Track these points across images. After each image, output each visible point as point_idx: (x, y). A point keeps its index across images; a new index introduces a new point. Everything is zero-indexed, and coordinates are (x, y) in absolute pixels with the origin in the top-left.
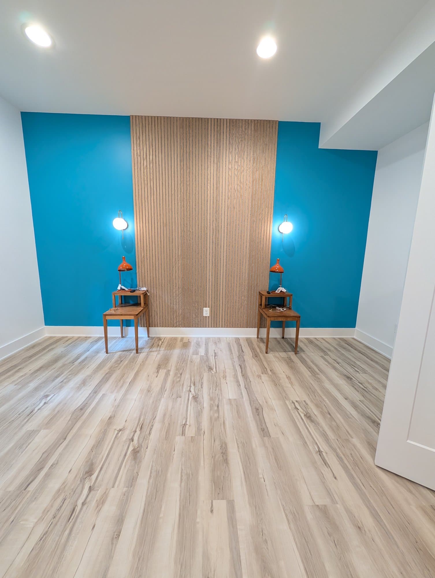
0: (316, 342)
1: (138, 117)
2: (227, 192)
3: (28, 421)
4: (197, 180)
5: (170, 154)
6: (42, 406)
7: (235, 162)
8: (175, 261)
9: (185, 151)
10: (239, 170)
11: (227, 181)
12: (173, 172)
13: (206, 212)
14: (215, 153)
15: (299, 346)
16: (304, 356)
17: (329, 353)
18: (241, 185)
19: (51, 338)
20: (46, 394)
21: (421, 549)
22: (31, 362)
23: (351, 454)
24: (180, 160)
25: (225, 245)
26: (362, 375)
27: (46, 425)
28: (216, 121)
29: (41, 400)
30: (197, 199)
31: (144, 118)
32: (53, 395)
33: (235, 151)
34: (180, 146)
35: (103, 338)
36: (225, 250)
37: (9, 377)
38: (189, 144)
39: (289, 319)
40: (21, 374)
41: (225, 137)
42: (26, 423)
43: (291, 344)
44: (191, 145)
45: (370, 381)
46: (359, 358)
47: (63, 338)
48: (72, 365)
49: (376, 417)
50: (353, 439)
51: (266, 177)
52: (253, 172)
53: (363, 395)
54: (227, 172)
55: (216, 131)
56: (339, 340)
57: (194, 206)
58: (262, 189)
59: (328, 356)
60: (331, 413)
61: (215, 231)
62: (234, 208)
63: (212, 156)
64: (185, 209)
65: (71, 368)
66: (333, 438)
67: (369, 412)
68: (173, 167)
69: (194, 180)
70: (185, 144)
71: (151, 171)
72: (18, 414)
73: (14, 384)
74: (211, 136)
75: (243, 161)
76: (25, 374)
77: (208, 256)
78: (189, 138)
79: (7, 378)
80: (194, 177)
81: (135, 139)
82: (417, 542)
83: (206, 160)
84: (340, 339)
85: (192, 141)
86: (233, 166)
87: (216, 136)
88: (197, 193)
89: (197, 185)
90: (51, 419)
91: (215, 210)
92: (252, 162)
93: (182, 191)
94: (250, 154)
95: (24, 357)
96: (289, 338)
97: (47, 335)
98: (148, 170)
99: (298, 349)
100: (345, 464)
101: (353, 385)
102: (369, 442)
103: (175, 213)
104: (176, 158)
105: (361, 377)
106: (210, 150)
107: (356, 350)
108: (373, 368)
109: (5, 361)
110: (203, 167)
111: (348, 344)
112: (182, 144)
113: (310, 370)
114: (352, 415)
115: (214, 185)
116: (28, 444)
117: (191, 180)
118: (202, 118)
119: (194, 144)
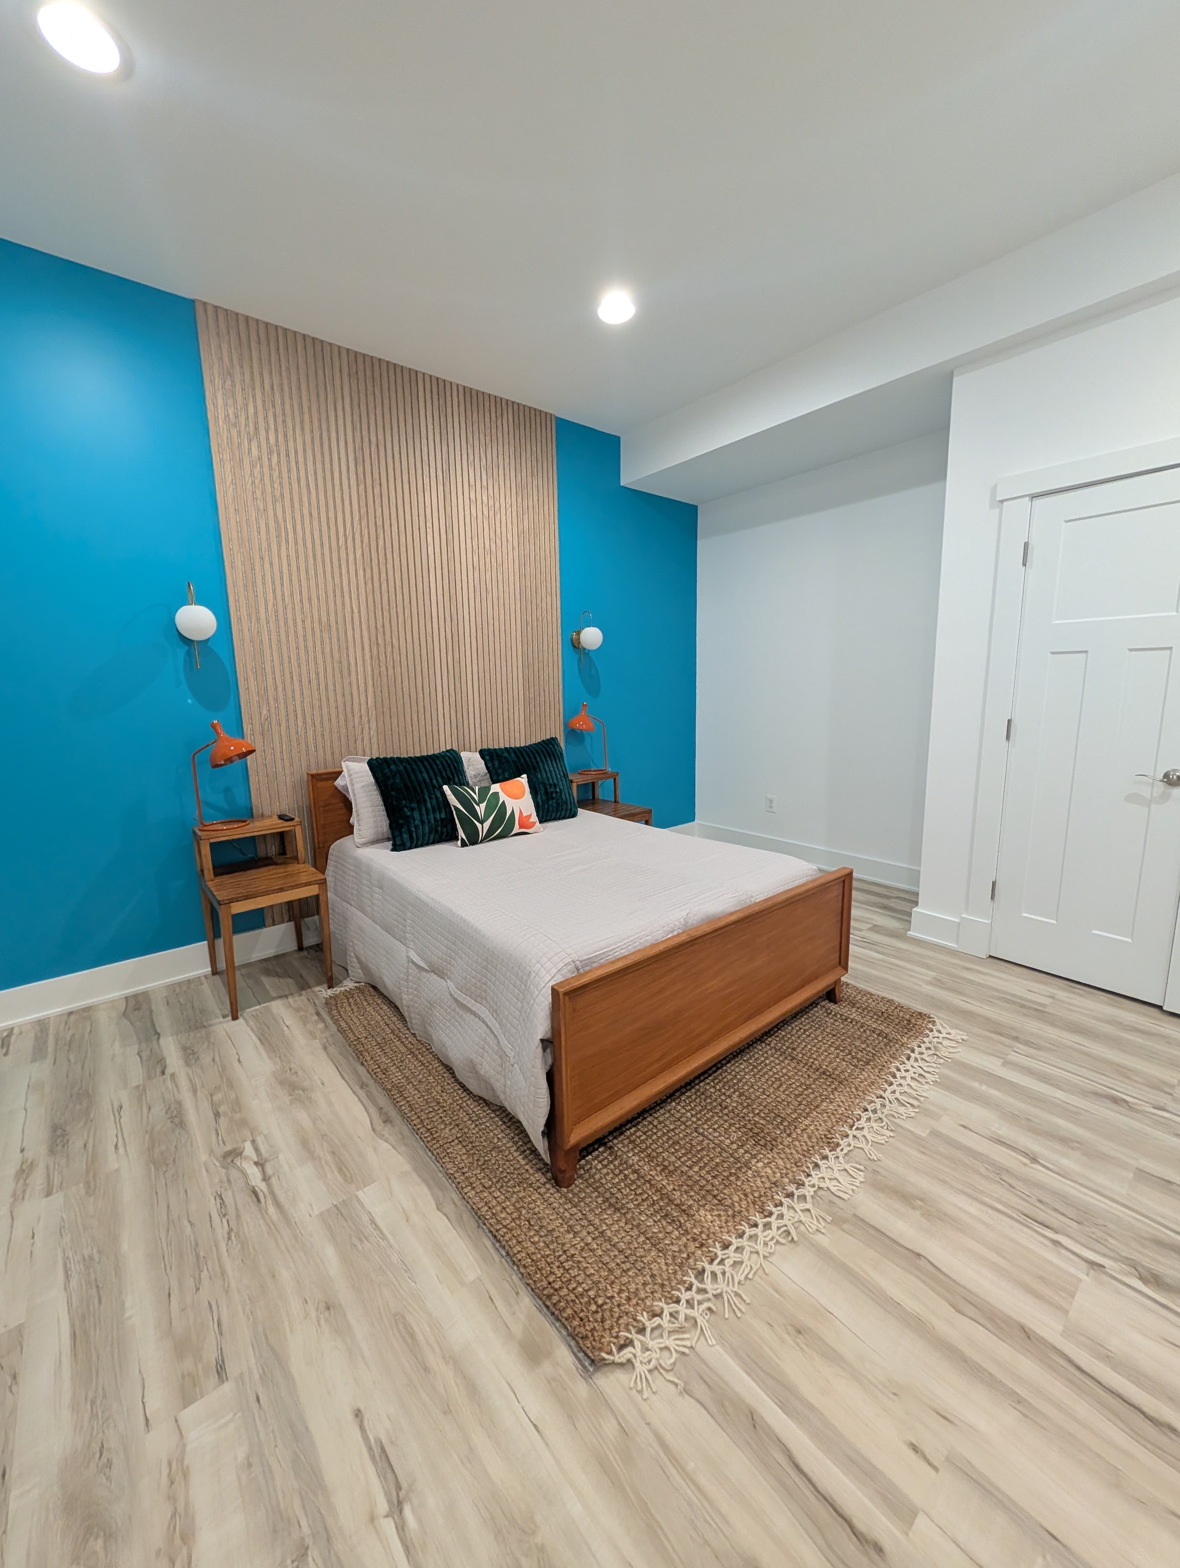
1: (222, 313)
2: (469, 554)
8: (360, 723)
9: (365, 439)
10: (492, 506)
11: (468, 528)
12: (337, 488)
13: (427, 598)
24: (355, 459)
30: (404, 562)
31: (242, 320)
33: (480, 461)
38: (376, 423)
58: (537, 554)
62: (488, 591)
63: (433, 465)
64: (376, 587)
68: (336, 475)
70: (364, 420)
74: (426, 414)
75: (496, 488)
78: (375, 407)
80: (393, 509)
86: (478, 496)
87: (436, 420)
93: (366, 540)
98: (266, 470)
106: (425, 449)
110: (413, 488)
115: (442, 536)
119: (387, 426)
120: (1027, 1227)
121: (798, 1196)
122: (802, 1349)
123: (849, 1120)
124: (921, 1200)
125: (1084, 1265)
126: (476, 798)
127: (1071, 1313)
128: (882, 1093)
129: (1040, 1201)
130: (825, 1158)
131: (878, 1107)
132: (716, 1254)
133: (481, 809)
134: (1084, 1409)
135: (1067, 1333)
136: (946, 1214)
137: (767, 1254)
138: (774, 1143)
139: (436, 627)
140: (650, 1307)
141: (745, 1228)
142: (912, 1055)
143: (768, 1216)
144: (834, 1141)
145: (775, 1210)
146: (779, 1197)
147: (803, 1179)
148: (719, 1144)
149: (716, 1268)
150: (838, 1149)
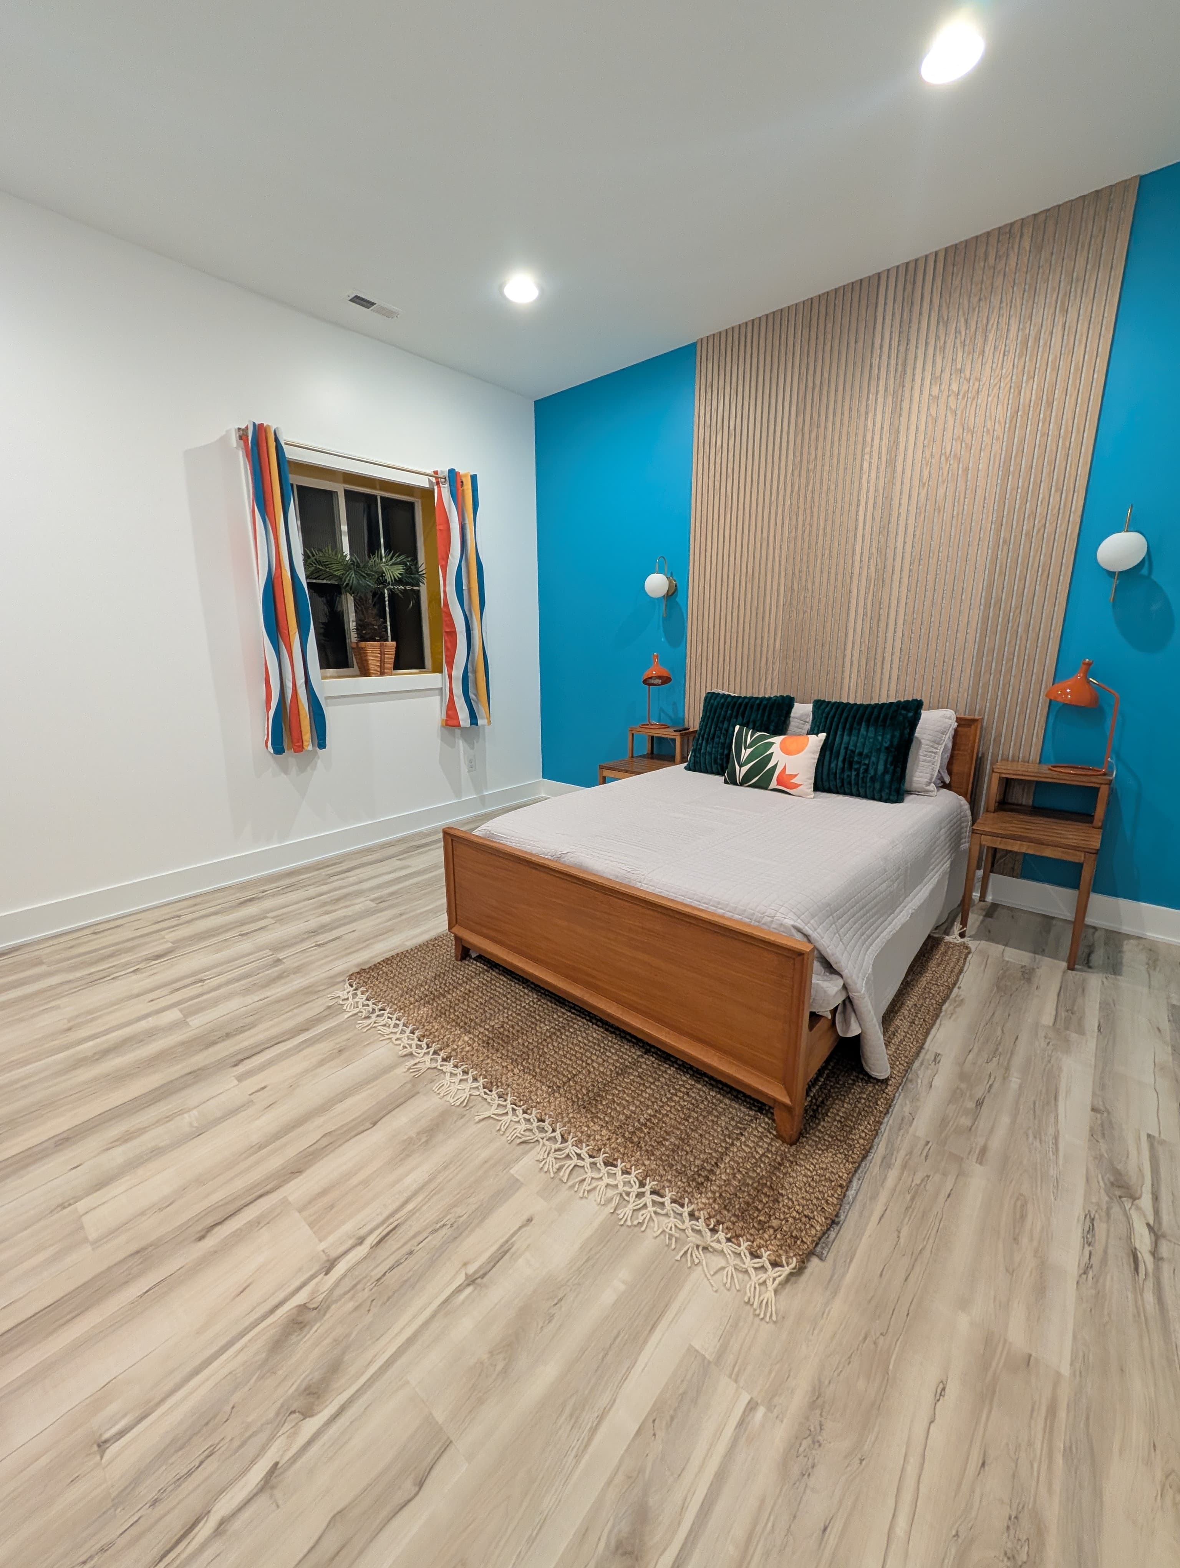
1: (712, 338)
7: (956, 371)
8: (766, 664)
10: (966, 392)
11: (921, 436)
12: (777, 447)
18: (969, 436)
23: (928, 1176)
33: (957, 337)
38: (823, 362)
44: (827, 365)
49: (1149, 1183)
50: (977, 1165)
54: (924, 409)
64: (798, 534)
66: (919, 1135)
68: (778, 434)
69: (828, 454)
70: (812, 366)
71: (731, 455)
75: (980, 363)
80: (828, 447)
81: (702, 390)
86: (945, 387)
92: (1014, 353)
94: (1010, 331)
97: (543, 794)
103: (774, 548)
115: (882, 458)
119: (835, 359)
120: (383, 1222)
121: (437, 1059)
123: (522, 1103)
125: (334, 1254)
126: (749, 741)
127: (297, 1214)
128: (571, 1142)
129: (411, 1253)
130: (475, 1080)
131: (550, 1135)
132: (394, 1015)
133: (745, 753)
134: (240, 1184)
135: (285, 1202)
136: (408, 1156)
137: (393, 1040)
138: (490, 1047)
139: (857, 564)
140: (367, 991)
141: (411, 1027)
142: (667, 1200)
143: (419, 1040)
144: (494, 1088)
145: (424, 1044)
146: (434, 1047)
147: (452, 1061)
148: (490, 1019)
149: (386, 1015)
150: (487, 1091)
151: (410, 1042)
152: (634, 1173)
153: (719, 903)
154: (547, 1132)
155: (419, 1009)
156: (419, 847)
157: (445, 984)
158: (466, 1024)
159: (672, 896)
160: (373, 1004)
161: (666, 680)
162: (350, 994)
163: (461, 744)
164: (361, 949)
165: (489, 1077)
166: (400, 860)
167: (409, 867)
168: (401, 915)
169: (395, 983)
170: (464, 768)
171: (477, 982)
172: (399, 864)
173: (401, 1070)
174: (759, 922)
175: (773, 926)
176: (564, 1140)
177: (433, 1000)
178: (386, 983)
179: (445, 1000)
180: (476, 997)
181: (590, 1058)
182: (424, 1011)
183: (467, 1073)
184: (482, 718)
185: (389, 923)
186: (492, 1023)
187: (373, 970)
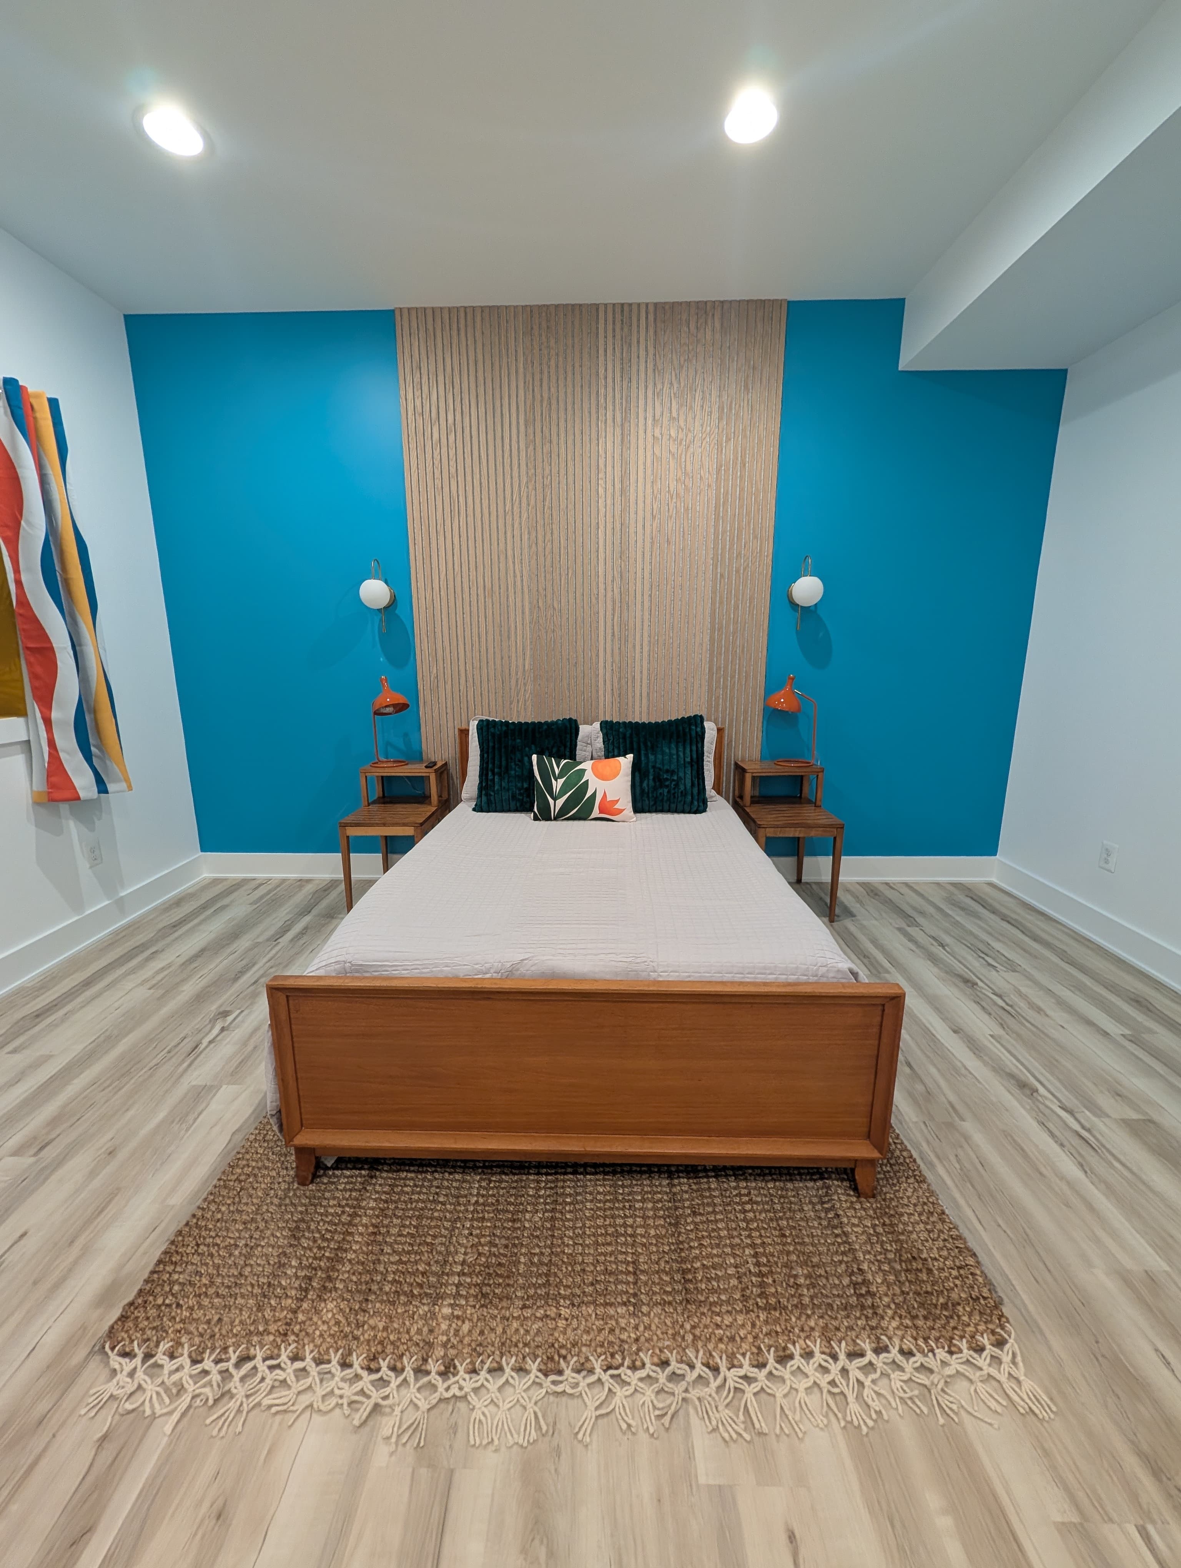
0: (889, 893)
1: (414, 313)
2: (648, 501)
3: (190, 1065)
4: (571, 470)
5: (498, 404)
6: (217, 1036)
7: (672, 419)
8: (517, 685)
9: (538, 396)
10: (682, 440)
11: (649, 471)
12: (507, 455)
13: (594, 556)
14: (618, 396)
15: (842, 903)
16: (852, 928)
17: (920, 920)
18: (687, 479)
19: (215, 882)
20: (222, 1010)
21: (1103, 1356)
22: (176, 939)
23: (956, 1156)
24: (526, 421)
25: (645, 643)
26: (1005, 975)
27: (232, 1075)
28: (618, 310)
29: (213, 1021)
30: (571, 520)
31: (429, 313)
32: (238, 1011)
33: (670, 388)
34: (525, 383)
35: (341, 881)
36: (645, 654)
37: (133, 971)
38: (549, 377)
39: (813, 833)
40: (157, 964)
41: (642, 353)
42: (186, 1070)
43: (821, 899)
44: (553, 380)
45: (1024, 990)
46: (1001, 935)
47: (245, 881)
48: (275, 945)
49: (1028, 1075)
50: (963, 1123)
51: (753, 455)
52: (719, 444)
53: (1001, 1025)
54: (649, 447)
55: (618, 337)
56: (952, 889)
57: (562, 542)
58: (742, 490)
59: (917, 929)
60: (912, 1064)
61: (618, 604)
62: (668, 542)
63: (610, 407)
64: (540, 549)
65: (274, 952)
66: (915, 1119)
67: (1015, 1065)
68: (507, 441)
69: (563, 472)
70: (537, 377)
71: (452, 452)
72: (166, 1050)
73: (148, 987)
74: (606, 351)
75: (690, 416)
76: (169, 965)
77: (601, 671)
78: (549, 359)
79: (129, 974)
80: (563, 465)
81: (408, 370)
82: (1097, 1342)
83: (594, 416)
84: (954, 884)
85: (557, 366)
86: (664, 431)
87: (618, 354)
88: (571, 506)
89: (571, 486)
90: (240, 1063)
91: (617, 549)
92: (715, 415)
93: (532, 502)
94: (710, 394)
95: (161, 926)
96: (815, 883)
97: (206, 874)
98: (444, 449)
99: (837, 911)
100: (940, 1176)
101: (978, 999)
102: (1004, 1131)
103: (514, 563)
104: (514, 415)
105: (1001, 979)
106: (603, 390)
107: (994, 913)
108: (1036, 957)
109: (117, 935)
110: (586, 438)
111: (972, 898)
112: (529, 378)
113: (866, 961)
114: (966, 1069)
115: (616, 486)
116: (196, 1113)
117: (555, 471)
118: (580, 305)
119: (561, 377)
121: (430, 1382)
122: (195, 1534)
123: (618, 1357)
124: (551, 1554)
126: (557, 771)
128: (723, 1365)
130: (521, 1371)
131: (691, 1376)
132: (279, 1356)
133: (557, 785)
137: (315, 1406)
138: (496, 1301)
139: (602, 586)
140: (179, 1344)
141: (335, 1358)
142: (870, 1356)
143: (370, 1370)
144: (562, 1363)
145: (385, 1371)
146: (408, 1363)
147: (461, 1369)
148: (449, 1253)
149: (262, 1368)
150: (553, 1377)
151: (359, 1386)
152: (817, 1350)
153: (765, 968)
154: (683, 1376)
155: (318, 1312)
156: (39, 1015)
157: (323, 1238)
158: (421, 1286)
159: (707, 977)
160: (217, 1362)
161: (401, 707)
162: (140, 1374)
163: (72, 827)
164: (76, 1263)
165: (539, 1352)
166: (14, 1051)
167: (47, 1058)
168: (111, 1153)
169: (222, 1290)
170: (83, 864)
171: (372, 1204)
172: (20, 1060)
173: (381, 1455)
174: (816, 976)
175: (831, 975)
176: (716, 1370)
177: (329, 1278)
178: (206, 1302)
179: (348, 1267)
180: (394, 1231)
181: (625, 1225)
182: (330, 1308)
183: (500, 1369)
184: (116, 781)
185: (96, 1183)
186: (460, 1258)
187: (151, 1293)
